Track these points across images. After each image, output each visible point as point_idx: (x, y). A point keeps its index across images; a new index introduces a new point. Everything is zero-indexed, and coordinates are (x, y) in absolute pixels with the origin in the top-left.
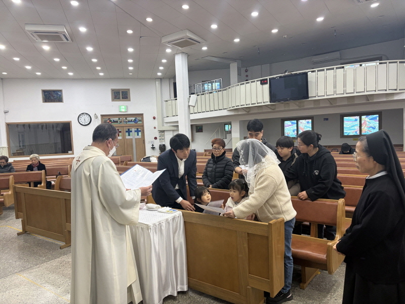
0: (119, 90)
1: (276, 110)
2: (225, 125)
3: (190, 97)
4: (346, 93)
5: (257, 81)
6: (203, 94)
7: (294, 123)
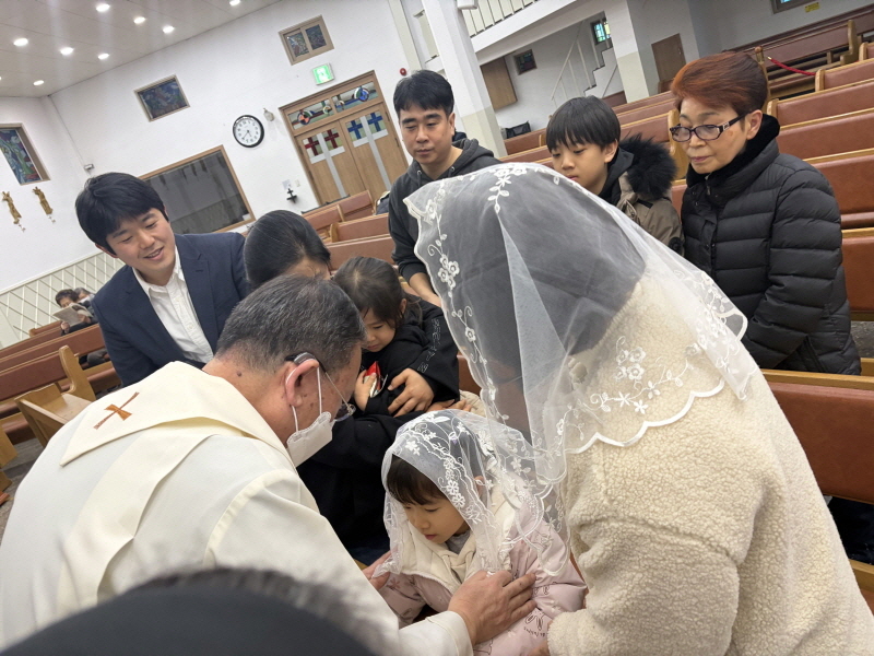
0: (298, 28)
2: (593, 25)
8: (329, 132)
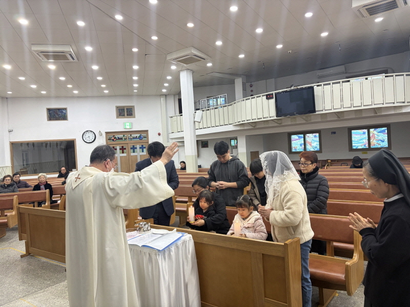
0: (124, 107)
1: (283, 124)
2: (231, 140)
3: (195, 112)
4: (354, 107)
5: (263, 96)
6: (208, 110)
7: (301, 137)
8: (123, 147)
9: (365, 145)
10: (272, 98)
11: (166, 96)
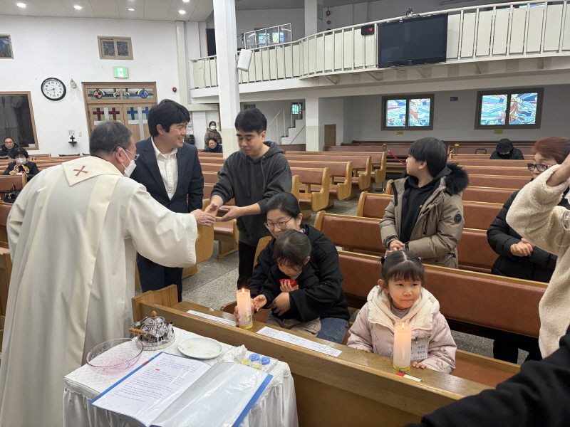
0: (112, 39)
1: (384, 81)
2: (292, 104)
3: (239, 54)
4: (510, 54)
5: (356, 28)
6: (258, 51)
7: (403, 104)
8: (114, 109)
9: (500, 120)
10: (372, 33)
11: (185, 22)
